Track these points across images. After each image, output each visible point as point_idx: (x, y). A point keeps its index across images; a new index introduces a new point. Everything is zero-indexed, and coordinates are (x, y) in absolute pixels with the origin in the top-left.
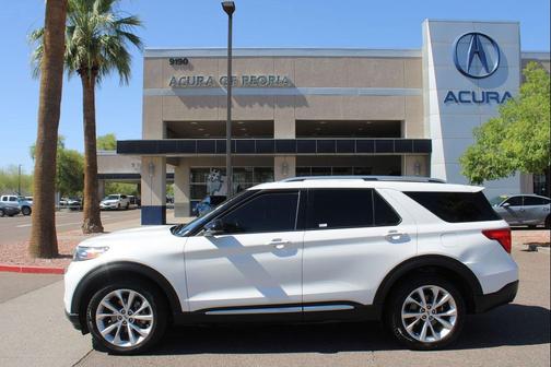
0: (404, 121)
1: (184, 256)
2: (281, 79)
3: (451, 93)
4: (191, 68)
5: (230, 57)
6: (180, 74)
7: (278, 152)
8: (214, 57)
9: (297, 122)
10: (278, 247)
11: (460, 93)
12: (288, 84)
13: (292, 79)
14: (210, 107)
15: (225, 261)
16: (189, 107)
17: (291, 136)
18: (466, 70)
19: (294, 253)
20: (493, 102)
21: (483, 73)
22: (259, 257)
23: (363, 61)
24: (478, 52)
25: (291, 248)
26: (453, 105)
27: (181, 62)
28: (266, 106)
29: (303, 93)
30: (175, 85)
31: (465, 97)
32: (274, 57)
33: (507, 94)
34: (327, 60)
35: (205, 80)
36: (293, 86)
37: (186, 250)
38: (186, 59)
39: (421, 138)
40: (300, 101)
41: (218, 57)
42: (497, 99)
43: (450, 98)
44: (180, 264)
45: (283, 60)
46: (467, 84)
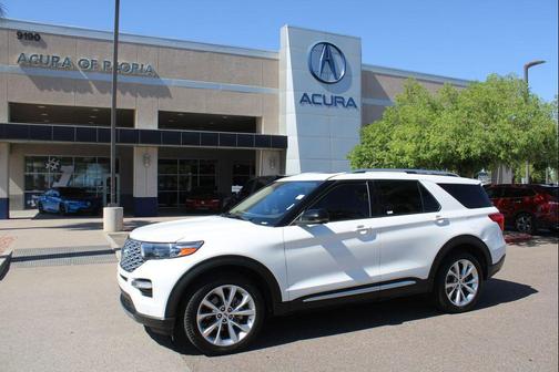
0: (260, 118)
1: (285, 246)
2: (145, 67)
3: (305, 95)
4: (44, 46)
5: (116, 42)
6: (31, 51)
7: (142, 142)
8: (73, 37)
9: (160, 113)
10: (362, 233)
11: (313, 95)
12: (151, 73)
13: (155, 68)
14: (66, 91)
15: (319, 249)
16: (42, 89)
17: (154, 126)
18: (319, 75)
19: (374, 238)
20: (340, 106)
21: (332, 80)
22: (348, 243)
23: (227, 57)
24: (328, 60)
25: (372, 233)
26: (307, 105)
27: (31, 37)
28: (128, 94)
29: (166, 83)
30: (25, 63)
31: (317, 100)
32: (137, 44)
33: (351, 99)
34: (191, 54)
35: (62, 60)
36: (156, 76)
37: (286, 240)
38: (37, 35)
39: (275, 134)
40: (163, 92)
41: (77, 38)
42: (343, 103)
43: (304, 99)
44: (281, 255)
45: (147, 48)
46: (318, 88)
